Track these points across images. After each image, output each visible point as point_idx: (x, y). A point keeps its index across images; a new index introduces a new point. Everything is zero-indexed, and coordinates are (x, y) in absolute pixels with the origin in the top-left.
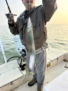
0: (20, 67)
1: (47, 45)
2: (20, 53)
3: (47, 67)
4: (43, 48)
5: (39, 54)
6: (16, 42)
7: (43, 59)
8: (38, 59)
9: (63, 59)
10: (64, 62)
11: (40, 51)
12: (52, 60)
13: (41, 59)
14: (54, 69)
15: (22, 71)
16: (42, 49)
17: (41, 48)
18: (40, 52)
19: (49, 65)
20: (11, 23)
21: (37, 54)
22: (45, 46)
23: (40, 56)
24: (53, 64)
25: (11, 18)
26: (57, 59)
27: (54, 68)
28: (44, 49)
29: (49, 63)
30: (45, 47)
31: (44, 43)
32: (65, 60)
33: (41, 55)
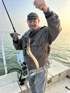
0: (19, 81)
1: (49, 64)
2: (22, 65)
3: (48, 83)
4: (45, 67)
5: (40, 73)
6: (19, 53)
7: (44, 79)
8: (38, 78)
9: (66, 75)
10: (67, 78)
11: (41, 70)
12: (53, 76)
13: (42, 78)
14: (55, 86)
15: (21, 86)
16: (43, 69)
17: (43, 67)
18: (41, 72)
19: (50, 81)
20: (16, 40)
21: (38, 73)
22: (47, 65)
23: (41, 76)
24: (54, 80)
25: (14, 37)
26: (60, 75)
27: (55, 84)
28: (46, 69)
29: (50, 79)
30: (47, 67)
31: (46, 62)
32: (67, 77)
33: (42, 74)
